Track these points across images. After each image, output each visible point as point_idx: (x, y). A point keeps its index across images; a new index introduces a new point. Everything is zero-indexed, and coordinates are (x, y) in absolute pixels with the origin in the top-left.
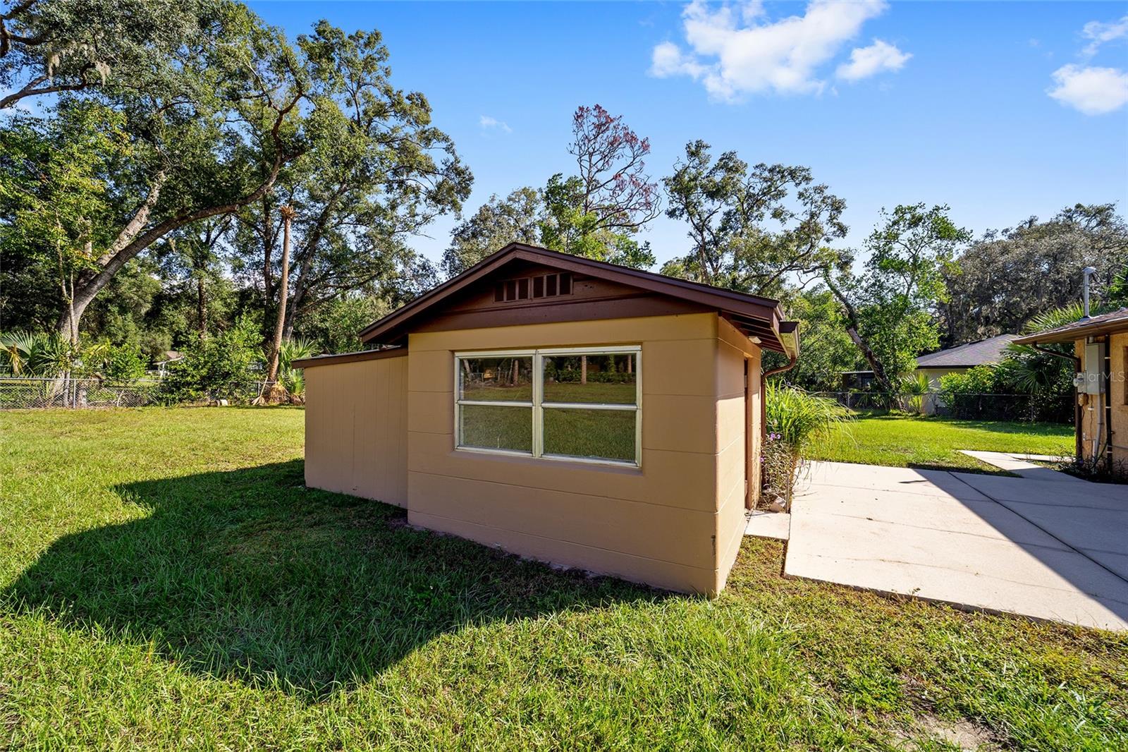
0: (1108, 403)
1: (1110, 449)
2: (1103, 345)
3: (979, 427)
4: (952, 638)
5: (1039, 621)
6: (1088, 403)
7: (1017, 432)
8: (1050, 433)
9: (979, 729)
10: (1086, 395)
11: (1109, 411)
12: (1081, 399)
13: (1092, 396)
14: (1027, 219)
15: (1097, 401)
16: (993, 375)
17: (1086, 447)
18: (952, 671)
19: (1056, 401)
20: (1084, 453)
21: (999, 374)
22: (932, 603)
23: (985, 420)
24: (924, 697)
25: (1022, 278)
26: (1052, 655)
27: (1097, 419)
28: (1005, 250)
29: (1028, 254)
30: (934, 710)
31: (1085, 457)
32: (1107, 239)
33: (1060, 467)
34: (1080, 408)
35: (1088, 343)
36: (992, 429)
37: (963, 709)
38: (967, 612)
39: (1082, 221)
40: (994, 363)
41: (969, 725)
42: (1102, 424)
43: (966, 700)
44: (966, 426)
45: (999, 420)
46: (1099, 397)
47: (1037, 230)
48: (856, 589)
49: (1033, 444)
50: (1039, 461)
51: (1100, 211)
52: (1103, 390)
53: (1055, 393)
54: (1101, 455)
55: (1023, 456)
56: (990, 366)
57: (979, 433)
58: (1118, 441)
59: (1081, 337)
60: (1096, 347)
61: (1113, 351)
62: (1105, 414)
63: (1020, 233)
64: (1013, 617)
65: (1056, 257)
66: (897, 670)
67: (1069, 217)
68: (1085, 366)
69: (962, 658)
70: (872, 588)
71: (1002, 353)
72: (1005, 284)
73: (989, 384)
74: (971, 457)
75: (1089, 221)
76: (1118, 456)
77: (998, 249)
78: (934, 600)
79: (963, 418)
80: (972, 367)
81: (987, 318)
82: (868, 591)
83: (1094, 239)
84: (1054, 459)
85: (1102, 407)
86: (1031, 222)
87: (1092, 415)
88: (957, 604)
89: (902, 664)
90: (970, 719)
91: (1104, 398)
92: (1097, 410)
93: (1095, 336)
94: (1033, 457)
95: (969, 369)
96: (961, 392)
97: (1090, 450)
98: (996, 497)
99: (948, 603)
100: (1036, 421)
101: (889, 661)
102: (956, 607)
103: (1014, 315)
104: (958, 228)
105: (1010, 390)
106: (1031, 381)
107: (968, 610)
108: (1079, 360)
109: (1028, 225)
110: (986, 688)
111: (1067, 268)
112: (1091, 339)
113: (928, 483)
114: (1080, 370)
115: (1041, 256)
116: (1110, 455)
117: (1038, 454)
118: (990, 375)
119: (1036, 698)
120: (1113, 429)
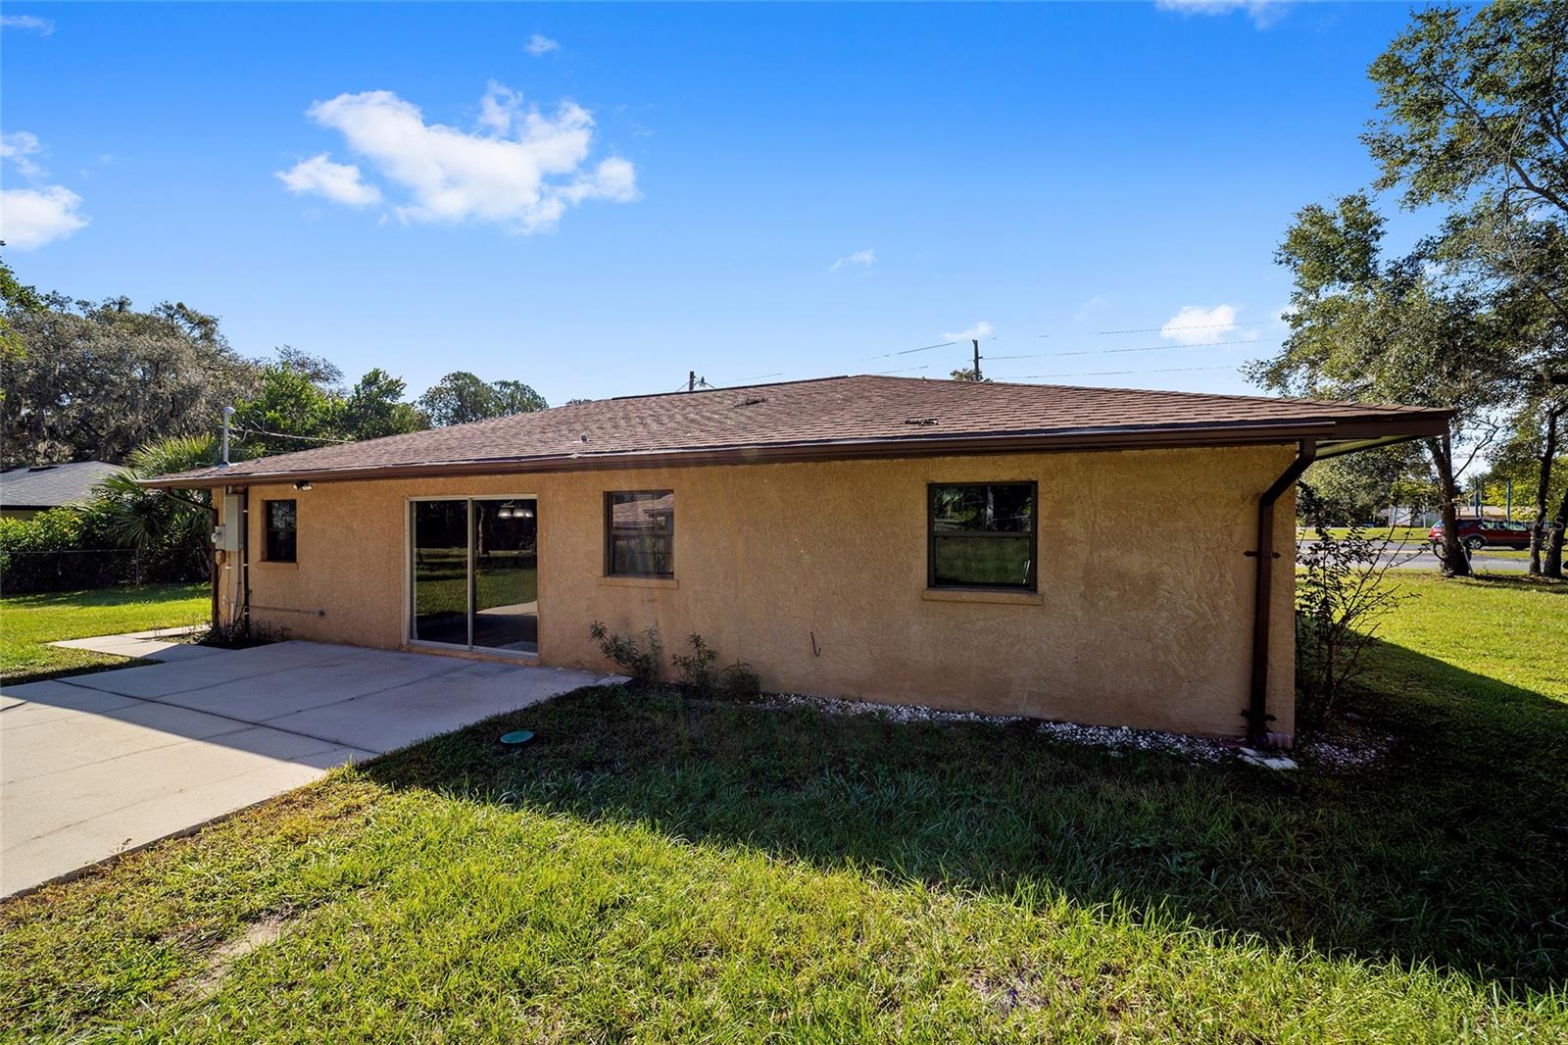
0: (246, 561)
1: (247, 610)
2: (242, 496)
3: (66, 602)
4: (195, 868)
5: (262, 803)
6: (225, 561)
7: (126, 602)
8: (169, 598)
9: (267, 922)
10: (224, 552)
11: (246, 568)
12: (218, 556)
13: (229, 552)
14: (117, 299)
15: (234, 560)
16: (80, 522)
17: (223, 611)
18: (214, 895)
19: (169, 553)
20: (220, 618)
21: (90, 520)
22: (149, 847)
23: (69, 591)
24: (203, 938)
25: (112, 381)
26: (289, 823)
27: (235, 579)
28: (85, 334)
29: (121, 350)
30: (219, 940)
31: (222, 625)
32: (212, 357)
33: (194, 639)
34: (217, 567)
35: (227, 492)
36: (85, 602)
37: (244, 918)
38: (192, 835)
39: (185, 327)
40: (80, 505)
41: (257, 926)
42: (239, 583)
43: (246, 907)
44: (41, 603)
45: (89, 589)
46: (237, 555)
47: (130, 319)
48: (21, 895)
49: (153, 617)
50: (170, 637)
51: (203, 322)
52: (242, 546)
53: (167, 545)
54: (240, 618)
55: (151, 634)
56: (75, 509)
57: (70, 611)
58: (254, 601)
59: (219, 486)
60: (235, 498)
61: (251, 504)
62: (243, 572)
63: (106, 317)
64: (240, 813)
65: (159, 364)
66: (154, 939)
67: (169, 315)
68: (222, 519)
69: (218, 878)
70: (47, 879)
71: (94, 490)
72: (84, 384)
73: (72, 535)
74: (76, 650)
75: (193, 329)
76: (255, 616)
77: (73, 329)
78: (149, 844)
79: (26, 591)
80: (45, 509)
81: (52, 430)
82: (45, 887)
83: (201, 355)
84: (186, 630)
85: (239, 565)
86: (122, 304)
87: (229, 573)
88: (178, 832)
89: (160, 927)
90: (257, 919)
91: (242, 555)
92: (234, 569)
93: (234, 486)
94: (163, 633)
95: (40, 513)
96: (24, 549)
97: (229, 614)
98: (147, 696)
99: (168, 838)
100: (142, 583)
101: (140, 936)
102: (179, 836)
103: (94, 430)
104: (22, 283)
105: (104, 543)
106: (138, 530)
107: (193, 832)
108: (216, 512)
109: (117, 307)
110: (255, 887)
111: (171, 382)
112: (230, 488)
113: (31, 705)
114: (217, 524)
115: (138, 357)
116: (247, 616)
117: (165, 628)
118: (75, 522)
119: (294, 866)
120: (250, 588)
